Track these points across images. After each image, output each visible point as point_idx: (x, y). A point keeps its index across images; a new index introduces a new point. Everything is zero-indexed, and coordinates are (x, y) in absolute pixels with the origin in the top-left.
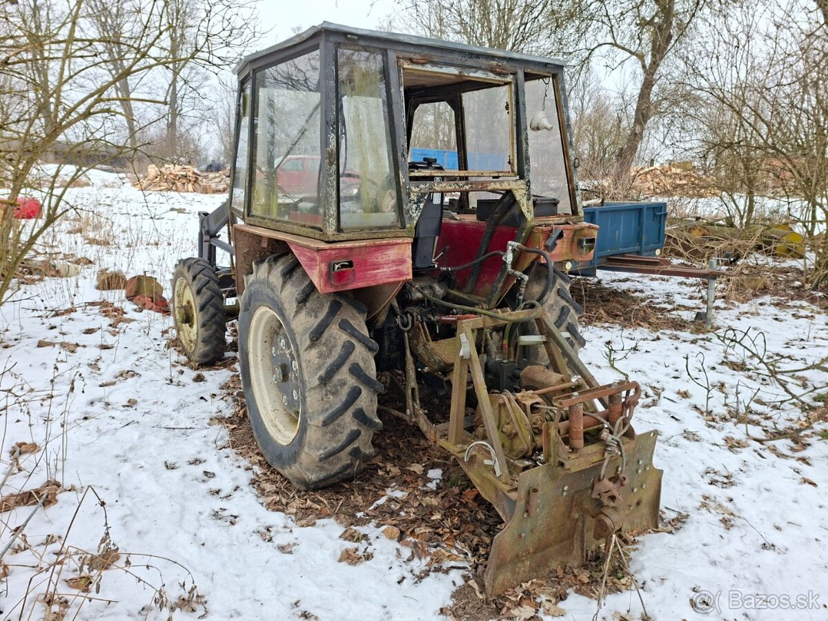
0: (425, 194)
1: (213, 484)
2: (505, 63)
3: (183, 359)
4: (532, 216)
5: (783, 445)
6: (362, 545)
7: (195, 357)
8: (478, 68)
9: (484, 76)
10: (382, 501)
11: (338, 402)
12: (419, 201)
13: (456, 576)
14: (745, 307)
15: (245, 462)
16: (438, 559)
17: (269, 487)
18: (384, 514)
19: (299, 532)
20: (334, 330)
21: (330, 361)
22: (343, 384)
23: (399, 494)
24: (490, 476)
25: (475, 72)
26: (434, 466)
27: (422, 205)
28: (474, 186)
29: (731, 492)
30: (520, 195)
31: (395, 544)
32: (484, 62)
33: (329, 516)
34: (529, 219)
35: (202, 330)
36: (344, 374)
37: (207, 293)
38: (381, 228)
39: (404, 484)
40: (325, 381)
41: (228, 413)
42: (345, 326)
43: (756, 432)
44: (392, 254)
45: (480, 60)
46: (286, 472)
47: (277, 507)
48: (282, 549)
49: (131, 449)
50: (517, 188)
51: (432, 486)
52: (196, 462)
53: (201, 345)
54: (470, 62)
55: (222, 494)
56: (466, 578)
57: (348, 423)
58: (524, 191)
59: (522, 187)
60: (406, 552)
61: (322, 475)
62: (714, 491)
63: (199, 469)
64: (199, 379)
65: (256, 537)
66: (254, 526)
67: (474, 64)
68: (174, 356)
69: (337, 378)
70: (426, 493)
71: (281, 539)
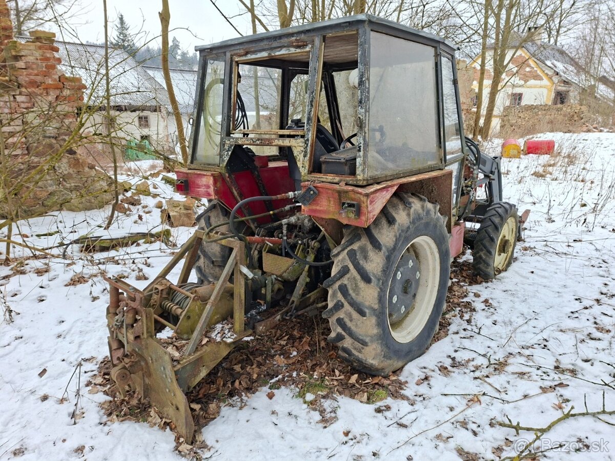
0: (232, 145)
2: (303, 36)
4: (306, 171)
8: (281, 47)
9: (287, 52)
12: (229, 150)
25: (279, 51)
27: (230, 153)
28: (263, 142)
30: (298, 151)
32: (285, 41)
34: (303, 174)
38: (209, 165)
44: (204, 181)
45: (282, 41)
50: (296, 145)
54: (275, 44)
58: (302, 149)
59: (301, 144)
67: (279, 45)
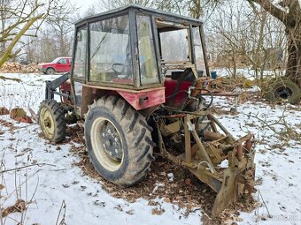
0: (166, 70)
1: (87, 191)
2: (186, 21)
3: (48, 141)
5: (277, 150)
6: (158, 207)
7: (54, 140)
9: (181, 26)
10: (156, 188)
11: (142, 152)
12: (165, 73)
13: (198, 212)
14: (244, 105)
15: (95, 180)
16: (189, 207)
17: (110, 189)
18: (160, 193)
19: (131, 205)
20: (138, 124)
21: (138, 136)
22: (143, 145)
23: (161, 185)
24: (209, 173)
26: (169, 172)
29: (270, 168)
30: (193, 69)
31: (170, 204)
33: (139, 197)
34: (196, 78)
35: (57, 129)
36: (143, 141)
37: (58, 114)
38: (154, 84)
39: (161, 181)
40: (137, 144)
41: (78, 161)
42: (141, 122)
43: (267, 147)
44: (159, 93)
45: (180, 20)
46: (116, 182)
47: (118, 196)
48: (128, 213)
49: (45, 181)
50: (192, 67)
51: (171, 180)
52: (75, 183)
53: (56, 135)
55: (93, 194)
56: (203, 213)
57: (146, 160)
58: (195, 68)
59: (194, 66)
60: (177, 207)
61: (134, 181)
62: (265, 168)
63: (78, 186)
64: (59, 149)
65: (116, 210)
66: (113, 206)
67: (178, 22)
68: (44, 141)
69: (141, 142)
70: (171, 183)
71: (126, 209)
